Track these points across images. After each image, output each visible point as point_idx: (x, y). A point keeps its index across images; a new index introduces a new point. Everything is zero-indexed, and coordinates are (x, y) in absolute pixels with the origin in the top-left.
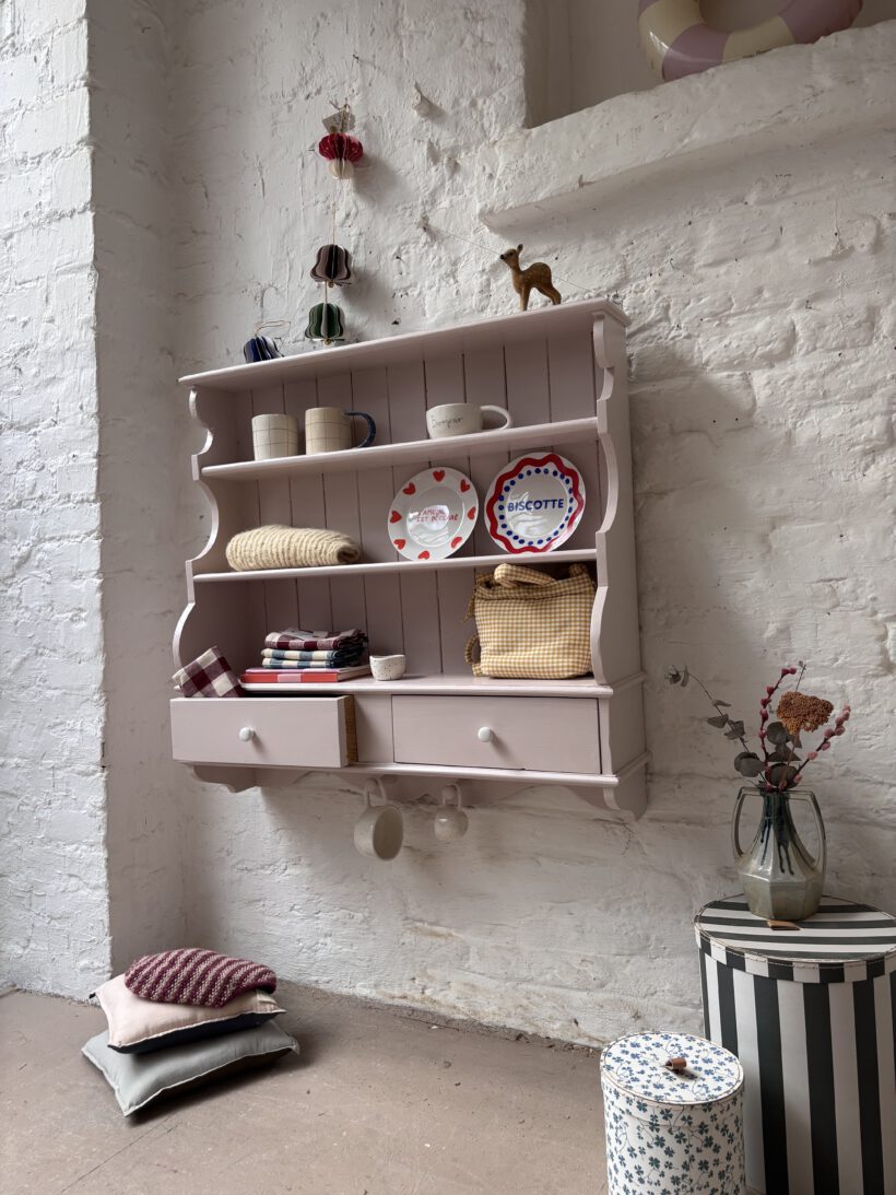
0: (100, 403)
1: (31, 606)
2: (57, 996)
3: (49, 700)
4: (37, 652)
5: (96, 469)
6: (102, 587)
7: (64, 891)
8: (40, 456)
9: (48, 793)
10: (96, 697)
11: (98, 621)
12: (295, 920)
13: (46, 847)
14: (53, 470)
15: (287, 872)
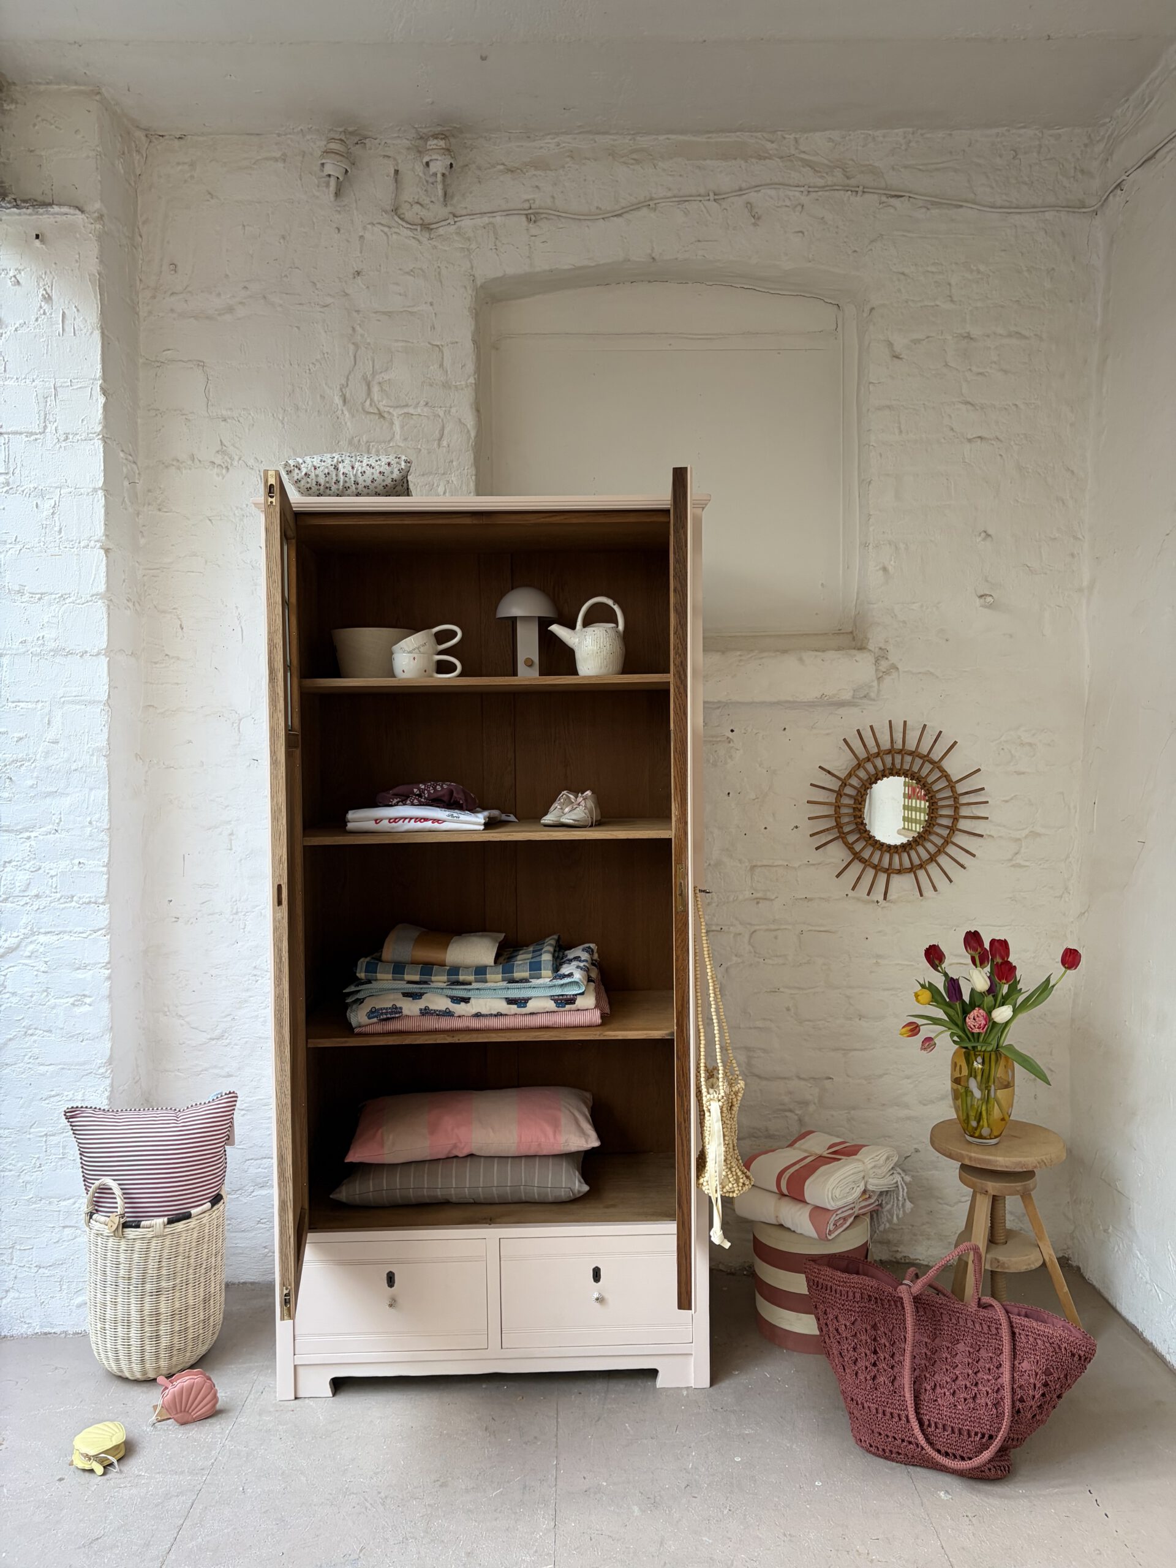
0: (110, 821)
1: (21, 992)
2: (46, 1334)
3: (41, 1075)
4: (26, 1033)
5: (106, 876)
6: (109, 978)
7: (58, 1242)
8: (35, 858)
9: (38, 1158)
10: (102, 1070)
11: (105, 1006)
12: (261, 1231)
13: (34, 1206)
14: (53, 873)
15: (253, 1194)
